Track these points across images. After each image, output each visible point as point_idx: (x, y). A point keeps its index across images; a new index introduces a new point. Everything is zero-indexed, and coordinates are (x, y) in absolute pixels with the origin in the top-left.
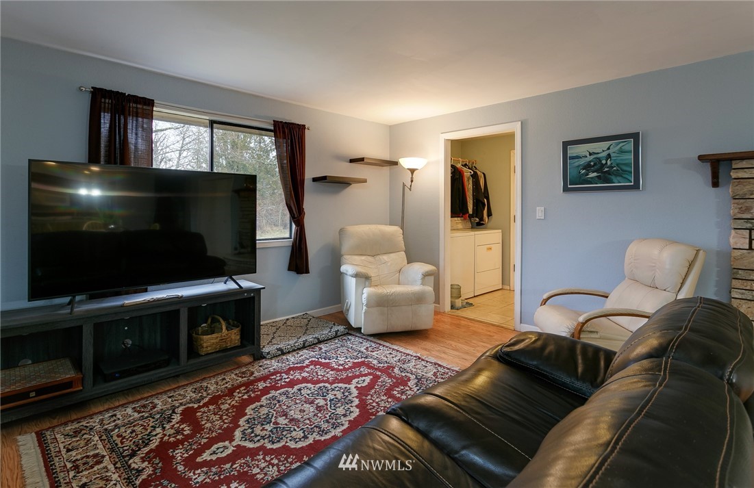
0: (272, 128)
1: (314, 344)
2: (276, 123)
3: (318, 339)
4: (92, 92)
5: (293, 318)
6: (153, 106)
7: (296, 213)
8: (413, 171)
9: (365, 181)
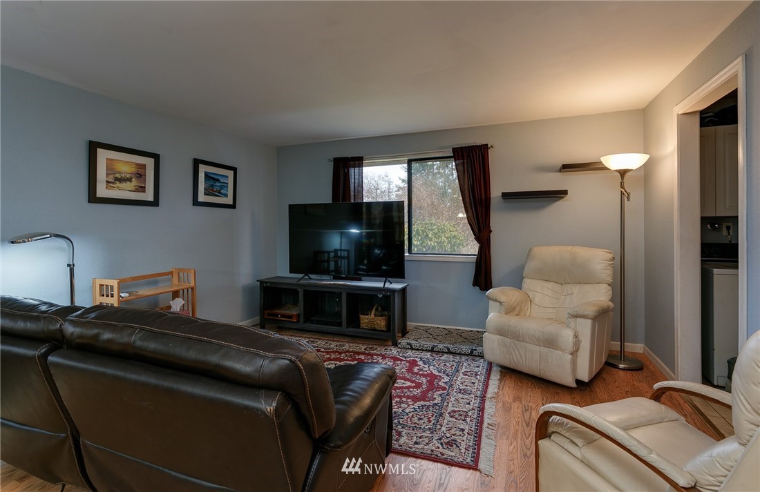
0: (452, 155)
1: (443, 352)
2: (454, 150)
3: (449, 349)
4: (334, 161)
5: (478, 332)
6: (363, 160)
7: (477, 230)
8: (623, 173)
9: (565, 192)
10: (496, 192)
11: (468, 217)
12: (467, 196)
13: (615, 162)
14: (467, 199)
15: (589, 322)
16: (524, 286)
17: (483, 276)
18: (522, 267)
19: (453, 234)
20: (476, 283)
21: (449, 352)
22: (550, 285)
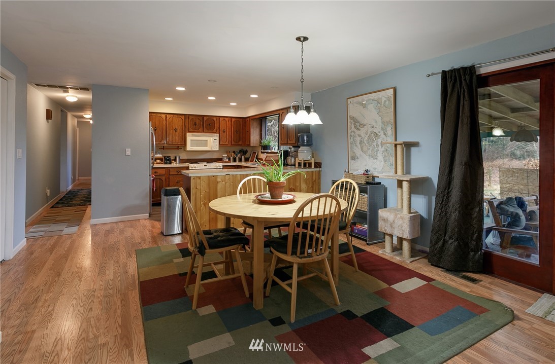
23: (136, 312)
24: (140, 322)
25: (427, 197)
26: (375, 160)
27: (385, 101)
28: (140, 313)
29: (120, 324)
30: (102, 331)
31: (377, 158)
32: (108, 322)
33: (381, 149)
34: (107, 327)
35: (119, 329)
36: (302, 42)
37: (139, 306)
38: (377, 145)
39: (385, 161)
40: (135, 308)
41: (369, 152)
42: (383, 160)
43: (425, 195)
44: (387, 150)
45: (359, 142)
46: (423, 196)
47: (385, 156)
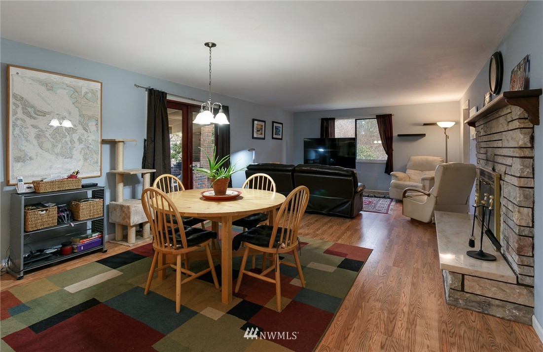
0: (376, 117)
4: (321, 120)
6: (335, 119)
7: (386, 150)
8: (445, 129)
9: (424, 135)
10: (395, 134)
11: (383, 143)
12: (382, 136)
13: (442, 125)
14: (382, 137)
15: (429, 181)
16: (407, 172)
17: (389, 167)
18: (406, 165)
19: (369, 153)
20: (386, 172)
21: (375, 197)
22: (417, 171)
23: (343, 313)
24: (346, 302)
25: (131, 186)
26: (68, 160)
27: (87, 93)
28: (340, 310)
29: (361, 310)
30: (376, 313)
31: (71, 157)
32: (369, 318)
33: (78, 147)
34: (372, 313)
35: (364, 306)
36: (210, 47)
37: (335, 318)
38: (72, 141)
39: (85, 159)
40: (340, 318)
41: (57, 150)
42: (81, 158)
43: (129, 185)
44: (88, 147)
45: (33, 135)
46: (128, 187)
47: (86, 154)
